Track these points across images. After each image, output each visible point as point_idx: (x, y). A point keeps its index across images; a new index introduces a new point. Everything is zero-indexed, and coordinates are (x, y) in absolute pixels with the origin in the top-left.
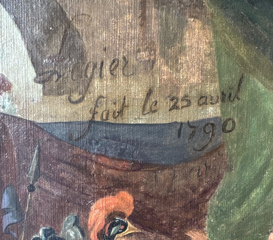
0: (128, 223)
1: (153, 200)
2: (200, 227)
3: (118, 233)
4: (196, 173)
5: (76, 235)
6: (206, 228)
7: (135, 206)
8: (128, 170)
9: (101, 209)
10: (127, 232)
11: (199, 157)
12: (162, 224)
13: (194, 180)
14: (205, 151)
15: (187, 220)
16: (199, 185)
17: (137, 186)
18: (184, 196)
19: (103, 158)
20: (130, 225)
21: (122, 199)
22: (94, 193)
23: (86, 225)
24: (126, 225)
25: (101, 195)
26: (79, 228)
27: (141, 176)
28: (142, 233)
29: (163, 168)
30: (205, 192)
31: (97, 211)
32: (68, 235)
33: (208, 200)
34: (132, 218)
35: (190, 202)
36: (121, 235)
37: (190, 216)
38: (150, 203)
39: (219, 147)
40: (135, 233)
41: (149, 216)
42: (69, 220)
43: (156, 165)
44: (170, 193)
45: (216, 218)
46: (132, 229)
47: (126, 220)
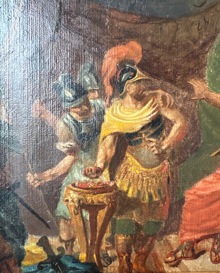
0: (137, 70)
1: (159, 50)
2: (201, 76)
3: (128, 79)
4: (196, 27)
5: (90, 80)
6: (206, 78)
7: (143, 54)
8: (137, 23)
9: (113, 57)
10: (136, 78)
11: (199, 13)
12: (167, 72)
13: (195, 33)
14: (204, 7)
15: (189, 69)
16: (199, 38)
17: (145, 36)
18: (185, 47)
19: (115, 12)
20: (138, 72)
21: (132, 48)
22: (107, 43)
23: (100, 72)
24: (135, 72)
25: (113, 44)
26: (94, 74)
27: (149, 28)
28: (149, 80)
29: (168, 20)
30: (204, 45)
31: (110, 58)
32: (84, 79)
33: (207, 52)
34: (141, 66)
35: (192, 53)
36: (131, 81)
37: (192, 65)
38: (157, 53)
40: (143, 80)
41: (155, 64)
42: (85, 67)
43: (161, 19)
44: (174, 44)
45: (215, 69)
46: (141, 76)
47: (135, 67)
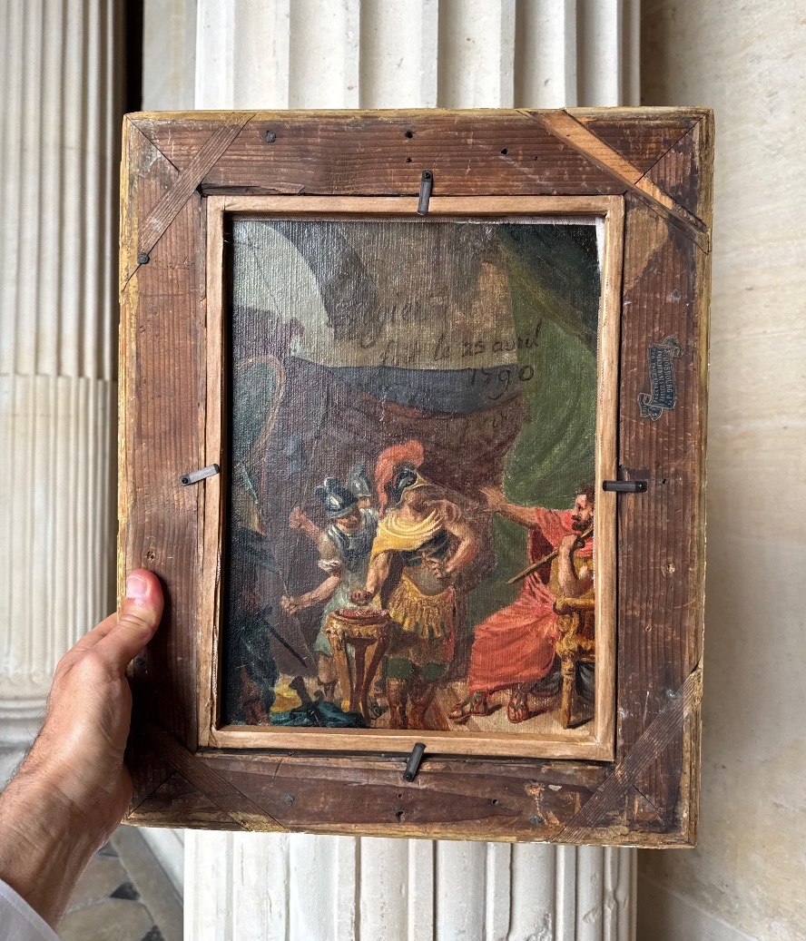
0: (418, 475)
1: (443, 451)
2: (496, 484)
3: (407, 486)
4: (491, 423)
5: (362, 486)
6: (503, 486)
7: (425, 456)
8: (418, 418)
9: (389, 459)
10: (416, 485)
11: (495, 407)
12: (454, 478)
13: (489, 432)
14: (501, 399)
15: (481, 475)
16: (495, 437)
17: (428, 435)
18: (478, 448)
19: (393, 405)
20: (419, 477)
21: (412, 449)
22: (383, 441)
23: (373, 476)
24: (415, 477)
25: (389, 443)
26: (366, 479)
27: (434, 424)
28: (432, 487)
29: (456, 416)
30: (501, 445)
31: (385, 460)
32: (354, 485)
33: (504, 454)
34: (424, 470)
35: (485, 455)
36: (409, 488)
37: (484, 471)
38: (441, 455)
39: (516, 397)
40: (424, 487)
41: (440, 469)
42: (355, 470)
43: (448, 414)
44: (463, 445)
45: (514, 475)
46: (422, 482)
47: (415, 472)
